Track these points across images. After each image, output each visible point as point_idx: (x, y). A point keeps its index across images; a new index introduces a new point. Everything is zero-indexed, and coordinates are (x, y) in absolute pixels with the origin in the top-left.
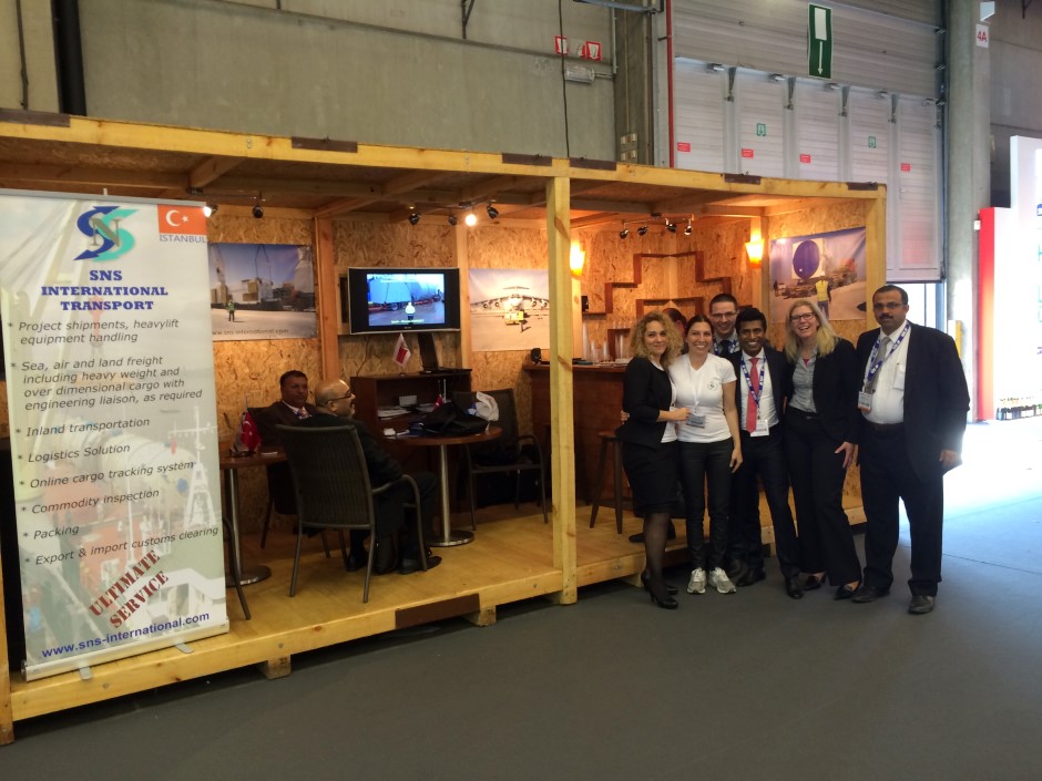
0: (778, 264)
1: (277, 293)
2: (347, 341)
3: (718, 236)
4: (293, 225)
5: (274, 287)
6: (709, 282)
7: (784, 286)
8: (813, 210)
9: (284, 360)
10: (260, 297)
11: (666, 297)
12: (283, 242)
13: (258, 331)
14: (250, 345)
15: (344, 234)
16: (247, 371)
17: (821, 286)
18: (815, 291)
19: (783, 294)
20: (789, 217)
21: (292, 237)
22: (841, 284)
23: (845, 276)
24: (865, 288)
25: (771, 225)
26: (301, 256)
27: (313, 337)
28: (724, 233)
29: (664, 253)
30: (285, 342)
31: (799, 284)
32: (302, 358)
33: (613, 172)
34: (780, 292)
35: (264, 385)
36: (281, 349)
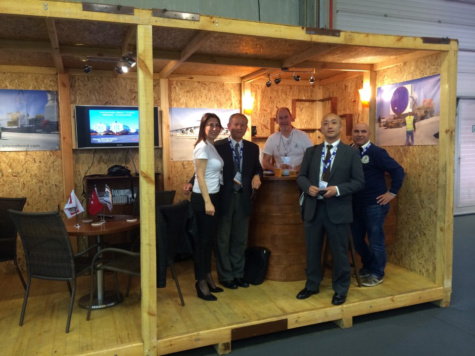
0: (381, 104)
3: (346, 86)
4: (44, 78)
5: (29, 118)
7: (385, 120)
9: (37, 164)
10: (20, 124)
11: (314, 128)
12: (37, 89)
13: (18, 146)
14: (12, 155)
15: (81, 84)
17: (409, 120)
18: (405, 124)
20: (390, 70)
21: (43, 85)
22: (422, 118)
23: (425, 112)
25: (378, 77)
26: (49, 98)
28: (349, 85)
29: (314, 99)
30: (37, 153)
31: (395, 118)
32: (49, 164)
33: (198, 22)
34: (382, 124)
35: (22, 180)
36: (35, 157)
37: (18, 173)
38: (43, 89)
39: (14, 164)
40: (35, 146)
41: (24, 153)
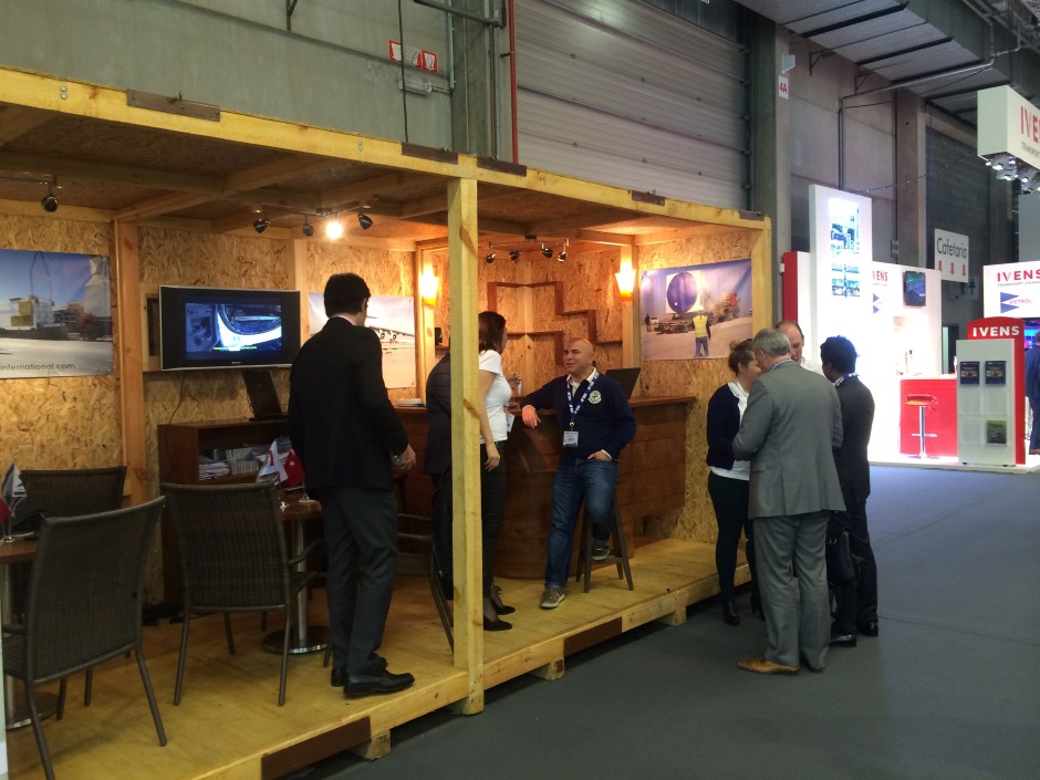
0: (650, 297)
1: (59, 316)
2: (154, 380)
3: (581, 265)
4: (84, 229)
5: (55, 309)
6: (570, 315)
7: (657, 321)
8: (689, 240)
9: (68, 405)
10: (35, 320)
11: (520, 331)
12: (70, 250)
13: (32, 367)
14: (19, 385)
15: (152, 244)
16: (14, 419)
17: (700, 322)
18: (692, 326)
19: (656, 329)
20: (662, 247)
21: (82, 244)
22: (721, 320)
23: (726, 311)
24: (751, 325)
25: (641, 255)
26: (94, 269)
27: (108, 373)
28: (587, 263)
29: (518, 282)
30: (68, 381)
31: (674, 318)
32: (91, 403)
33: (524, 178)
34: (653, 327)
35: (38, 438)
36: (64, 389)
37: (31, 424)
38: (81, 252)
39: (23, 405)
40: (65, 367)
41: (42, 382)
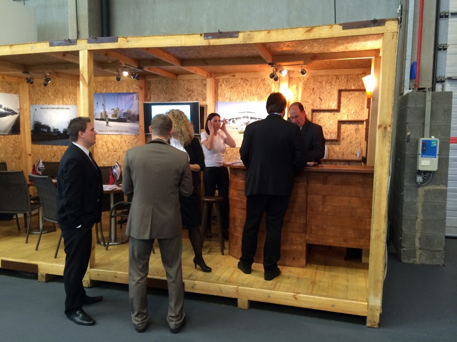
1: (125, 114)
5: (123, 112)
9: (126, 144)
10: (118, 116)
12: (128, 91)
13: (117, 131)
14: (114, 137)
16: (112, 147)
21: (132, 89)
26: (135, 98)
27: (138, 134)
30: (128, 136)
32: (134, 144)
33: (116, 43)
35: (118, 154)
37: (116, 149)
38: (132, 92)
39: (114, 144)
40: (126, 132)
41: (120, 136)
